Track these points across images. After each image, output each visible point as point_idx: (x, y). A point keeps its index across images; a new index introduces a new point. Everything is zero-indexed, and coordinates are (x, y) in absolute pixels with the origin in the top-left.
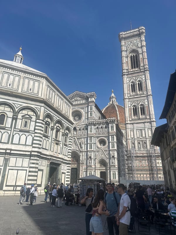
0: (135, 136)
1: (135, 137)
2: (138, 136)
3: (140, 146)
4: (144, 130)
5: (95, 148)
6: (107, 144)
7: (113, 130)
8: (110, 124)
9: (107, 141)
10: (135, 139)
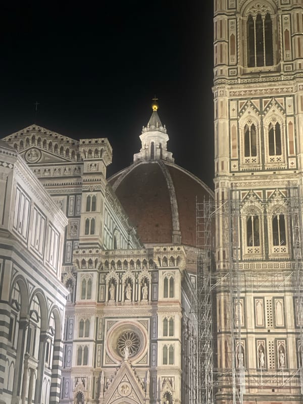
0: (248, 320)
1: (249, 326)
2: (260, 323)
3: (265, 359)
4: (281, 301)
5: (98, 359)
6: (148, 347)
7: (172, 295)
8: (160, 272)
9: (148, 336)
10: (247, 333)
